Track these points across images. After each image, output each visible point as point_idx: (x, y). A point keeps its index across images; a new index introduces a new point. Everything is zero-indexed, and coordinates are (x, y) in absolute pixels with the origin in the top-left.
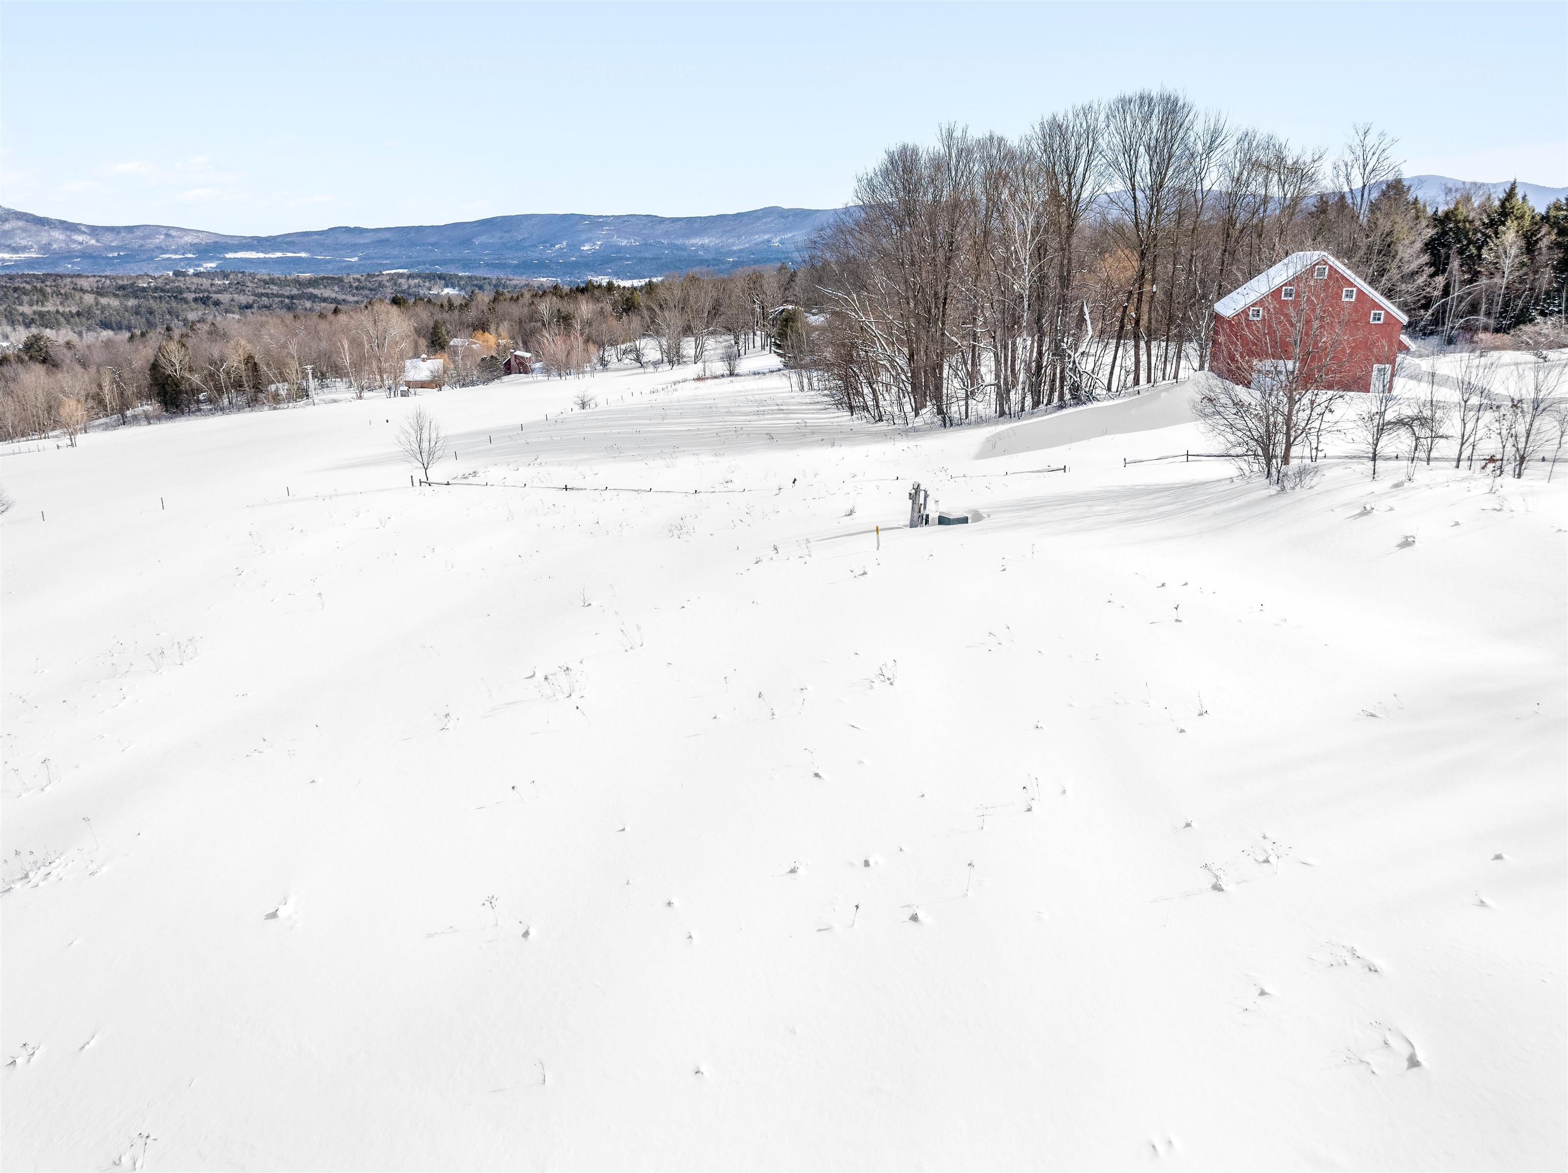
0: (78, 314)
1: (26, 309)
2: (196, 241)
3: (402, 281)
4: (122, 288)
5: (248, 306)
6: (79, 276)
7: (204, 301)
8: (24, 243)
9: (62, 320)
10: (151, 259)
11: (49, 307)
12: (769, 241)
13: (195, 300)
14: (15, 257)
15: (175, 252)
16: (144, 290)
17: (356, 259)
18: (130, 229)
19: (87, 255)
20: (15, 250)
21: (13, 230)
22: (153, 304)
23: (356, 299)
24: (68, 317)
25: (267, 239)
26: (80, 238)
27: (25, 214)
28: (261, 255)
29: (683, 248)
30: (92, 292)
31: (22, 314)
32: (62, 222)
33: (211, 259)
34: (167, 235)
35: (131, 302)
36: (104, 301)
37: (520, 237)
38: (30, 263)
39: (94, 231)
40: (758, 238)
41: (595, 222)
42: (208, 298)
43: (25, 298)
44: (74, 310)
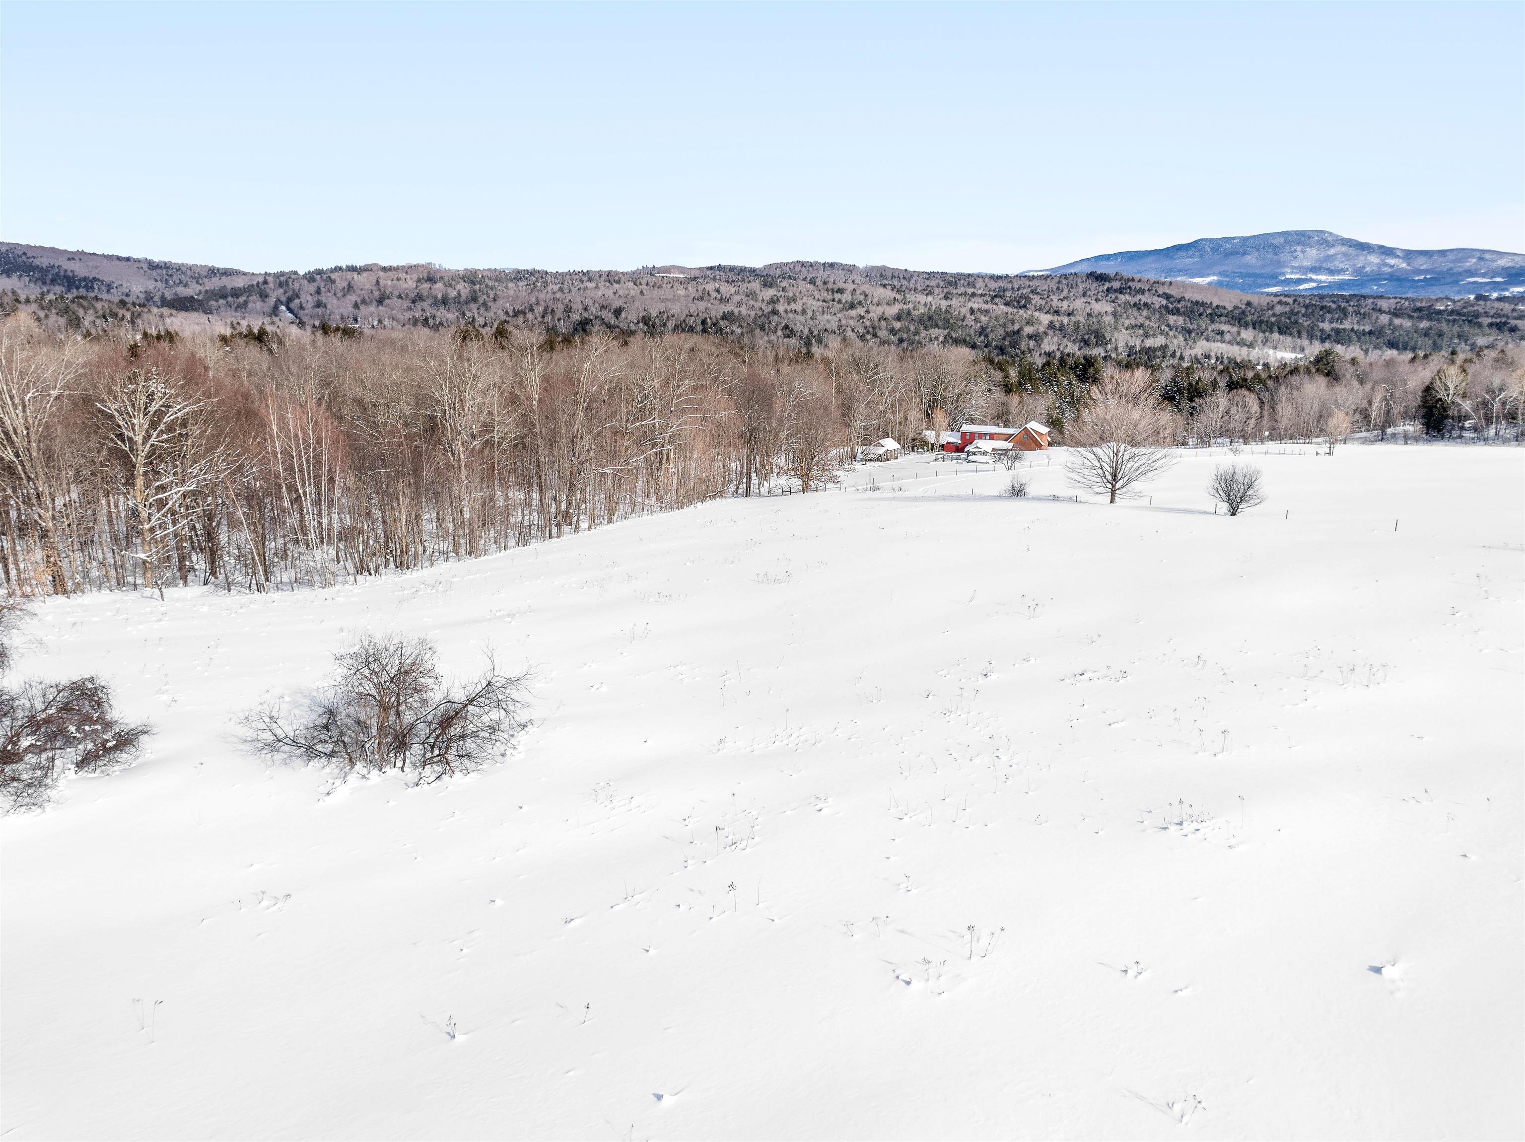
0: (1370, 333)
1: (1326, 326)
2: (1510, 264)
4: (1419, 310)
6: (1381, 297)
7: (1499, 327)
8: (1342, 266)
9: (1354, 337)
10: (1456, 282)
11: (1347, 325)
13: (1491, 325)
14: (1331, 278)
15: (1483, 275)
16: (1440, 312)
18: (1443, 253)
19: (1396, 278)
20: (1331, 272)
21: (1336, 254)
22: (1444, 326)
24: (1360, 335)
26: (1392, 261)
27: (1350, 240)
30: (1389, 313)
31: (1322, 330)
32: (1381, 247)
33: (1521, 283)
34: (1480, 259)
35: (1424, 324)
36: (1397, 321)
38: (1341, 285)
39: (1409, 255)
42: (1505, 323)
43: (1328, 316)
44: (1367, 328)
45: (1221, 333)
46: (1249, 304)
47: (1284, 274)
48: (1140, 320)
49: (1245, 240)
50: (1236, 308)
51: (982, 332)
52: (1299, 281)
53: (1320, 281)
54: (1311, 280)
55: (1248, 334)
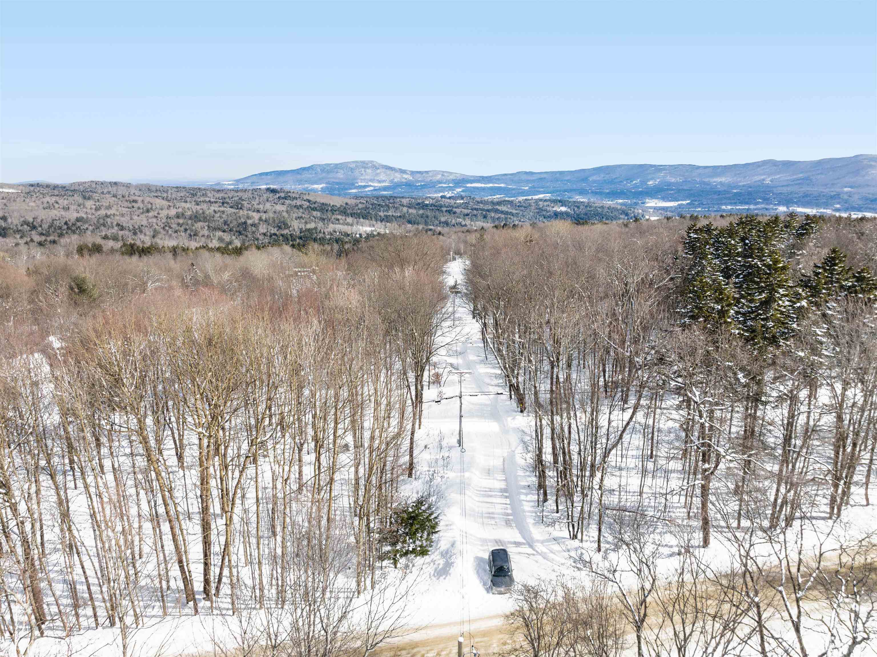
0: (400, 217)
1: (382, 214)
2: (454, 178)
3: (541, 203)
4: (419, 204)
5: (468, 215)
6: (403, 197)
7: (449, 212)
8: (384, 179)
9: (394, 219)
11: (390, 213)
12: (764, 180)
13: (446, 211)
15: (445, 183)
16: (427, 205)
17: (527, 188)
18: (427, 172)
19: (409, 185)
21: (380, 173)
22: (429, 213)
23: (517, 212)
24: (396, 218)
25: (486, 177)
26: (405, 176)
27: (386, 166)
28: (483, 185)
29: (708, 184)
30: (407, 206)
31: (380, 216)
32: (400, 169)
33: (460, 187)
34: (443, 175)
35: (421, 212)
36: (411, 211)
37: (614, 177)
38: (384, 189)
39: (413, 173)
40: (757, 178)
41: (658, 169)
42: (452, 210)
43: (382, 209)
44: (399, 214)
45: (338, 220)
46: (347, 204)
47: (357, 183)
48: (300, 215)
49: (336, 165)
50: (341, 206)
51: (225, 223)
52: (365, 187)
53: (375, 187)
54: (371, 186)
55: (350, 220)
